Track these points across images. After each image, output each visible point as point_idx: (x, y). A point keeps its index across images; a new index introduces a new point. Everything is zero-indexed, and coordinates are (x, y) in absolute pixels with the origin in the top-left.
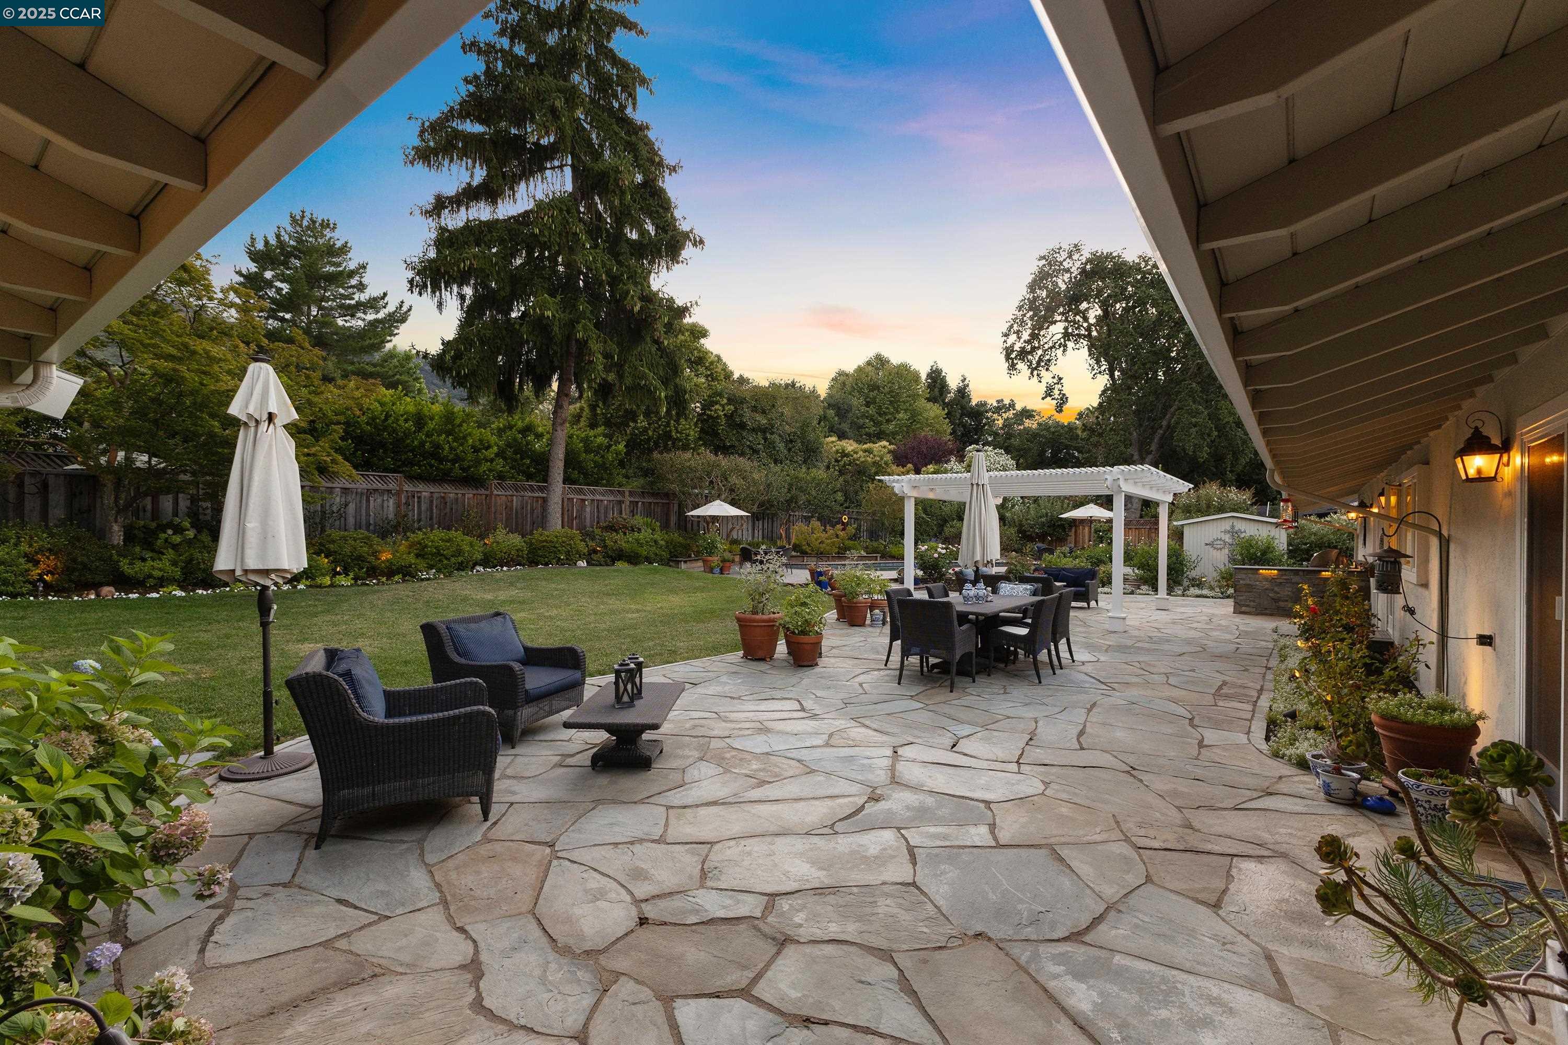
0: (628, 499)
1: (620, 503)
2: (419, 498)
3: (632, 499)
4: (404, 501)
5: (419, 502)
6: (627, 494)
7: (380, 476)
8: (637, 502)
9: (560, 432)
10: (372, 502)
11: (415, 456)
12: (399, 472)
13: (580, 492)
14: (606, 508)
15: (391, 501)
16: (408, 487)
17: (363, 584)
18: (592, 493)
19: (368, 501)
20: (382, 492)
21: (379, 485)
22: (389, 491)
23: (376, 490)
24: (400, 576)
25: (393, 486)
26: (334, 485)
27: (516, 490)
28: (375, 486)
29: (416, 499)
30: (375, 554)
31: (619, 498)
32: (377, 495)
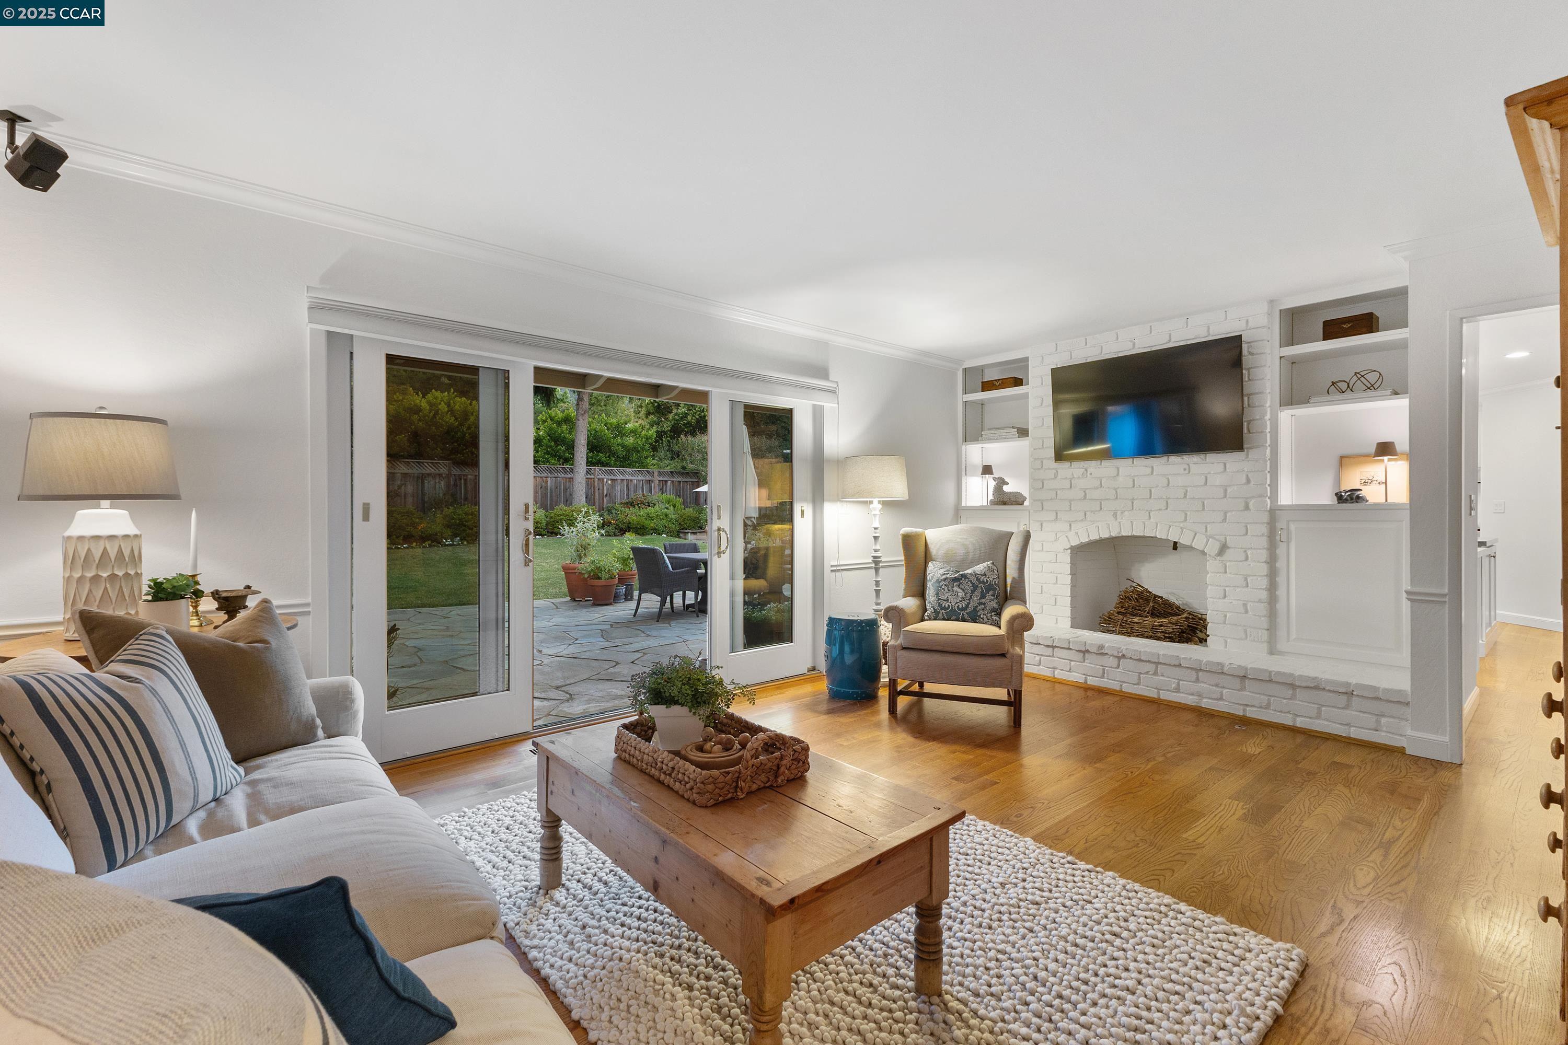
0: (657, 478)
1: (649, 482)
2: (465, 480)
3: (661, 479)
4: (452, 483)
5: (465, 484)
6: (656, 474)
7: (432, 463)
8: (666, 481)
9: (581, 421)
10: (426, 485)
11: (459, 445)
12: (448, 460)
13: (611, 473)
14: (636, 487)
15: (442, 483)
16: (456, 471)
17: (397, 548)
18: (622, 474)
19: (423, 483)
20: (434, 476)
21: (432, 470)
22: (440, 475)
23: (429, 475)
24: (430, 542)
25: (444, 471)
26: (395, 471)
27: (550, 472)
28: (428, 472)
29: (463, 481)
30: (414, 525)
31: (648, 477)
32: (430, 479)
